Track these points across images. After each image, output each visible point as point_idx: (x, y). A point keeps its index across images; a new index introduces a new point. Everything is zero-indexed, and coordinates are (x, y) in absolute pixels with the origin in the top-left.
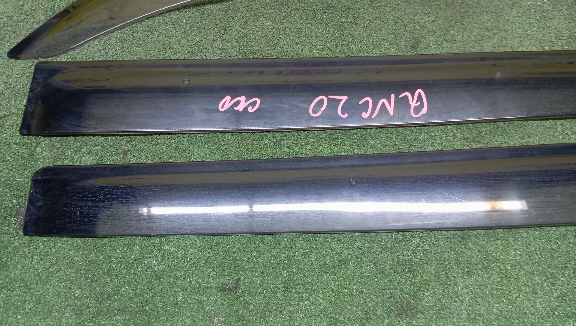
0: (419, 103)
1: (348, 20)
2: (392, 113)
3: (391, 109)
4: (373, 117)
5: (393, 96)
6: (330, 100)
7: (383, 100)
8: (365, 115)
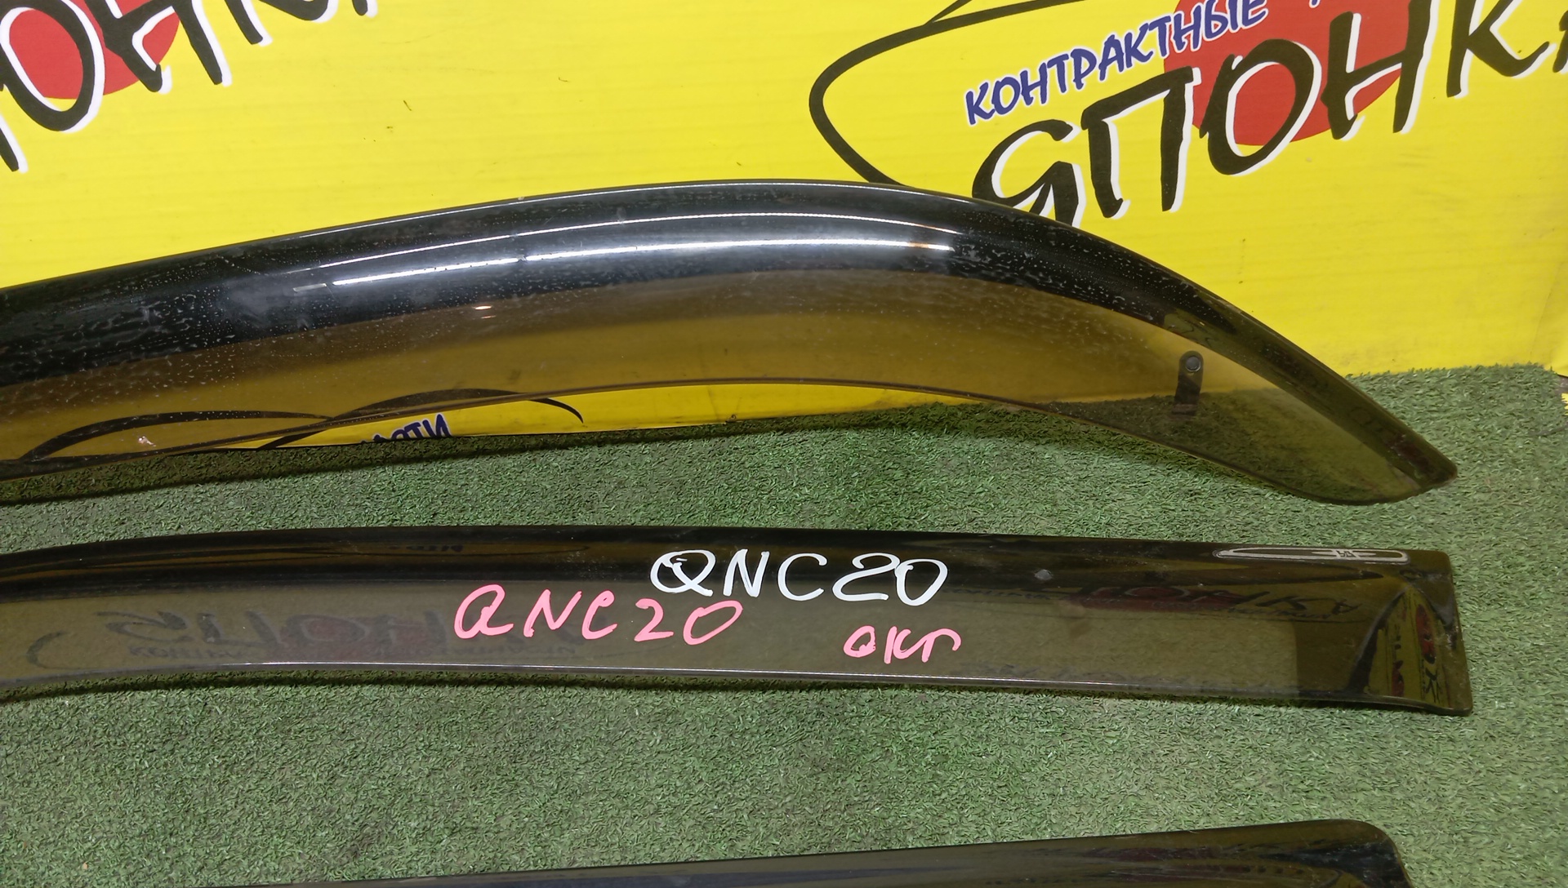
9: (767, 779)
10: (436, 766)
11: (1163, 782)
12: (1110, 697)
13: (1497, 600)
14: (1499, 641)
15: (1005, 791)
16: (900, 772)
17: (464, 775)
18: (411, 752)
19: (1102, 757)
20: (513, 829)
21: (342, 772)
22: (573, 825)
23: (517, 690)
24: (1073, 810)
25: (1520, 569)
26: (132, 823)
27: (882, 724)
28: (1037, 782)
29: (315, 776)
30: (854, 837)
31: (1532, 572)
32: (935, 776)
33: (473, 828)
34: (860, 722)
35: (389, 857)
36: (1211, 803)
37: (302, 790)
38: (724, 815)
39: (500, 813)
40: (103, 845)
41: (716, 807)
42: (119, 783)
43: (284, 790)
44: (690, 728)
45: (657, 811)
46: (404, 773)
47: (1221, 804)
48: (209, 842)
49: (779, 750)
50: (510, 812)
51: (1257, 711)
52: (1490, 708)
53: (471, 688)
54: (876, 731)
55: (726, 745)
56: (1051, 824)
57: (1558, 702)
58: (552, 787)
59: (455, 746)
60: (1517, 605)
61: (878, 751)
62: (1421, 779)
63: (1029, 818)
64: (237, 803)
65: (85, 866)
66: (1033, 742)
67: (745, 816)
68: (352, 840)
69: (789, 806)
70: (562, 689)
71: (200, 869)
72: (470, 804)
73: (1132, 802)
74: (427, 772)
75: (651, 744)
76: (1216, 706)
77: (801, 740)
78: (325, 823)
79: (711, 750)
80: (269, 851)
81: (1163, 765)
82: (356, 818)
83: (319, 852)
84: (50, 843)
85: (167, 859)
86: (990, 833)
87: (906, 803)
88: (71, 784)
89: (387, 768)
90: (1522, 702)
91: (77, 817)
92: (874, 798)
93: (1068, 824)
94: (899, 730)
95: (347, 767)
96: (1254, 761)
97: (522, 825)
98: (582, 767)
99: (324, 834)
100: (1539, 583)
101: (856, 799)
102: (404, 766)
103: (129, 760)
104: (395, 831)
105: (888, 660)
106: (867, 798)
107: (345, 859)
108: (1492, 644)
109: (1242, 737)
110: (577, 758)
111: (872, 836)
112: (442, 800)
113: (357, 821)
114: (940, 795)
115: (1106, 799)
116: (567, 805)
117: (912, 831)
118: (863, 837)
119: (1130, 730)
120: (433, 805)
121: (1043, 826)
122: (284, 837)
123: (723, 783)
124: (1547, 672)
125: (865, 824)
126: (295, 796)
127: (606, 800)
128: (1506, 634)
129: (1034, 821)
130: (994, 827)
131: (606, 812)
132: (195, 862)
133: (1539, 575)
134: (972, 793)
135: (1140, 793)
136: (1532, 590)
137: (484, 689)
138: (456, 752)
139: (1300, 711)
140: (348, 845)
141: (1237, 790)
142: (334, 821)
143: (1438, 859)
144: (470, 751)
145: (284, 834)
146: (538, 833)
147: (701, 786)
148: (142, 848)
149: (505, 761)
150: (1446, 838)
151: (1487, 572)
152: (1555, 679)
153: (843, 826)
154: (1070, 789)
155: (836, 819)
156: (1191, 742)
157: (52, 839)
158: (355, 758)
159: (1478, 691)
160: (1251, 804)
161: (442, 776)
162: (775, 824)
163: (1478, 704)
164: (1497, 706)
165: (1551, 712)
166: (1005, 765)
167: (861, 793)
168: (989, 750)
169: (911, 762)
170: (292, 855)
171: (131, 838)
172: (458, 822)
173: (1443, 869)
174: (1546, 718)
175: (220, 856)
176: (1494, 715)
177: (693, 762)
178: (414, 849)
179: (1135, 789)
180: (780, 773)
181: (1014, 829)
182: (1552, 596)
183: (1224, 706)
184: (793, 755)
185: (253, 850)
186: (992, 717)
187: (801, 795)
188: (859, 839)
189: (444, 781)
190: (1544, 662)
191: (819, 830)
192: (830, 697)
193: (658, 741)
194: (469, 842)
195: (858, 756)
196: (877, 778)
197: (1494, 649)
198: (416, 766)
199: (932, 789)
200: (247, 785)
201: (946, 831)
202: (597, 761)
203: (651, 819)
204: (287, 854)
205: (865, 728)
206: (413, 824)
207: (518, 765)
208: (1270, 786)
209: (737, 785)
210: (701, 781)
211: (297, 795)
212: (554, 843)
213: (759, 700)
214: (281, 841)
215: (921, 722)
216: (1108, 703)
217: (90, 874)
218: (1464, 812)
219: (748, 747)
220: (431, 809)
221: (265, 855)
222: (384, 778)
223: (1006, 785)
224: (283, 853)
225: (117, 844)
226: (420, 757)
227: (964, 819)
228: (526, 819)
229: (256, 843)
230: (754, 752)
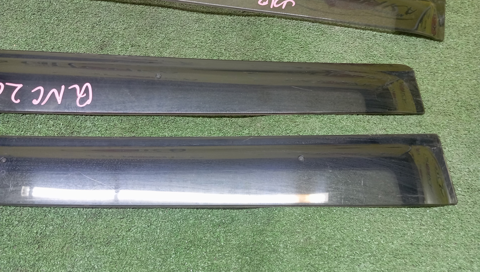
0: (85, 95)
1: (52, 22)
2: (59, 102)
3: (59, 99)
4: (42, 104)
5: (63, 87)
6: (6, 87)
7: (54, 90)
8: (35, 102)
9: (230, 41)
10: (126, 27)
11: (350, 51)
12: (338, 26)
13: (457, 12)
14: (455, 23)
15: (303, 49)
16: (272, 41)
17: (135, 30)
18: (118, 22)
19: (333, 42)
20: (151, 47)
21: (96, 26)
22: (170, 48)
23: (152, 7)
24: (322, 56)
25: (465, 4)
26: (29, 34)
27: (267, 27)
28: (313, 47)
29: (87, 26)
30: (256, 58)
31: (468, 5)
32: (282, 43)
33: (139, 46)
34: (261, 26)
35: (113, 51)
36: (363, 57)
37: (83, 30)
38: (217, 50)
39: (147, 42)
40: (20, 40)
41: (214, 47)
42: (24, 22)
43: (77, 29)
44: (207, 24)
45: (196, 47)
46: (116, 28)
47: (366, 58)
48: (55, 41)
49: (235, 33)
50: (150, 42)
51: (381, 34)
52: (448, 41)
53: (137, 5)
54: (265, 29)
55: (218, 30)
56: (315, 59)
57: (469, 42)
58: (163, 37)
59: (132, 22)
60: (462, 14)
61: (266, 35)
62: (425, 57)
63: (309, 57)
64: (63, 31)
65: (15, 45)
66: (313, 36)
67: (223, 51)
68: (100, 45)
69: (237, 49)
70: (166, 8)
71: (53, 49)
72: (137, 39)
73: (340, 55)
74: (123, 28)
75: (194, 28)
76: (369, 31)
77: (242, 30)
78: (92, 39)
79: (213, 31)
80: (74, 46)
81: (351, 46)
82: (101, 39)
83: (90, 47)
84: (3, 38)
85: (41, 45)
86: (297, 60)
87: (273, 50)
88: (8, 22)
89: (110, 26)
90: (458, 41)
91: (11, 31)
92: (263, 48)
93: (320, 59)
94: (273, 29)
95: (97, 24)
96: (377, 48)
97: (154, 46)
98: (173, 32)
99: (91, 43)
100: (470, 9)
101: (258, 48)
102: (116, 26)
103: (27, 16)
104: (113, 44)
105: (272, 7)
106: (261, 48)
107: (98, 50)
108: (453, 24)
109: (375, 41)
110: (171, 29)
111: (262, 58)
112: (128, 37)
113: (102, 40)
114: (283, 48)
115: (332, 54)
116: (168, 42)
117: (274, 57)
118: (259, 58)
119: (342, 35)
120: (126, 38)
121: (313, 59)
122: (79, 42)
123: (217, 41)
124: (467, 33)
125: (260, 54)
126: (81, 31)
127: (180, 42)
128: (457, 21)
129: (311, 57)
130: (298, 58)
131: (180, 45)
132: (50, 47)
133: (470, 6)
134: (293, 48)
135: (343, 53)
136: (467, 10)
137: (141, 6)
138: (133, 24)
139: (393, 35)
140: (99, 46)
141: (371, 55)
142: (94, 39)
143: (426, 78)
144: (137, 24)
145: (78, 41)
146: (159, 49)
147: (210, 41)
148: (33, 41)
149: (148, 28)
150: (429, 73)
151: (455, 4)
152: (469, 35)
153: (253, 55)
154: (322, 50)
155: (251, 53)
156: (360, 41)
157: (3, 37)
158: (100, 22)
159: (446, 35)
160: (374, 59)
161: (128, 30)
162: (232, 54)
163: (445, 39)
164: (451, 41)
165: (466, 44)
166: (303, 42)
167: (259, 46)
168: (299, 37)
169: (275, 38)
170: (81, 48)
171: (29, 39)
172: (134, 43)
173: (426, 81)
174: (464, 45)
175: (58, 45)
176: (449, 43)
177: (208, 34)
178: (120, 49)
179: (341, 52)
180: (234, 39)
181: (304, 58)
182: (472, 13)
183: (371, 32)
184: (239, 35)
185: (69, 45)
186: (301, 28)
187: (240, 46)
188: (258, 58)
189: (129, 32)
190: (467, 31)
191: (245, 56)
192: (252, 19)
193: (197, 27)
194: (137, 49)
195: (259, 36)
196: (264, 42)
197: (453, 25)
198: (120, 26)
199: (281, 46)
200: (66, 26)
201: (284, 58)
202: (177, 31)
203: (194, 49)
204: (80, 47)
205: (262, 29)
206: (120, 43)
207: (152, 30)
208: (381, 55)
209: (221, 42)
210: (210, 40)
211: (82, 31)
212: (164, 52)
213: (229, 18)
214: (78, 43)
215: (280, 27)
216: (337, 28)
217: (17, 48)
218: (435, 67)
219: (225, 31)
220: (125, 39)
221: (73, 47)
222: (110, 29)
223: (303, 47)
224: (78, 47)
225: (25, 40)
226: (121, 24)
227: (289, 55)
228: (155, 45)
229: (70, 43)
230: (227, 33)
